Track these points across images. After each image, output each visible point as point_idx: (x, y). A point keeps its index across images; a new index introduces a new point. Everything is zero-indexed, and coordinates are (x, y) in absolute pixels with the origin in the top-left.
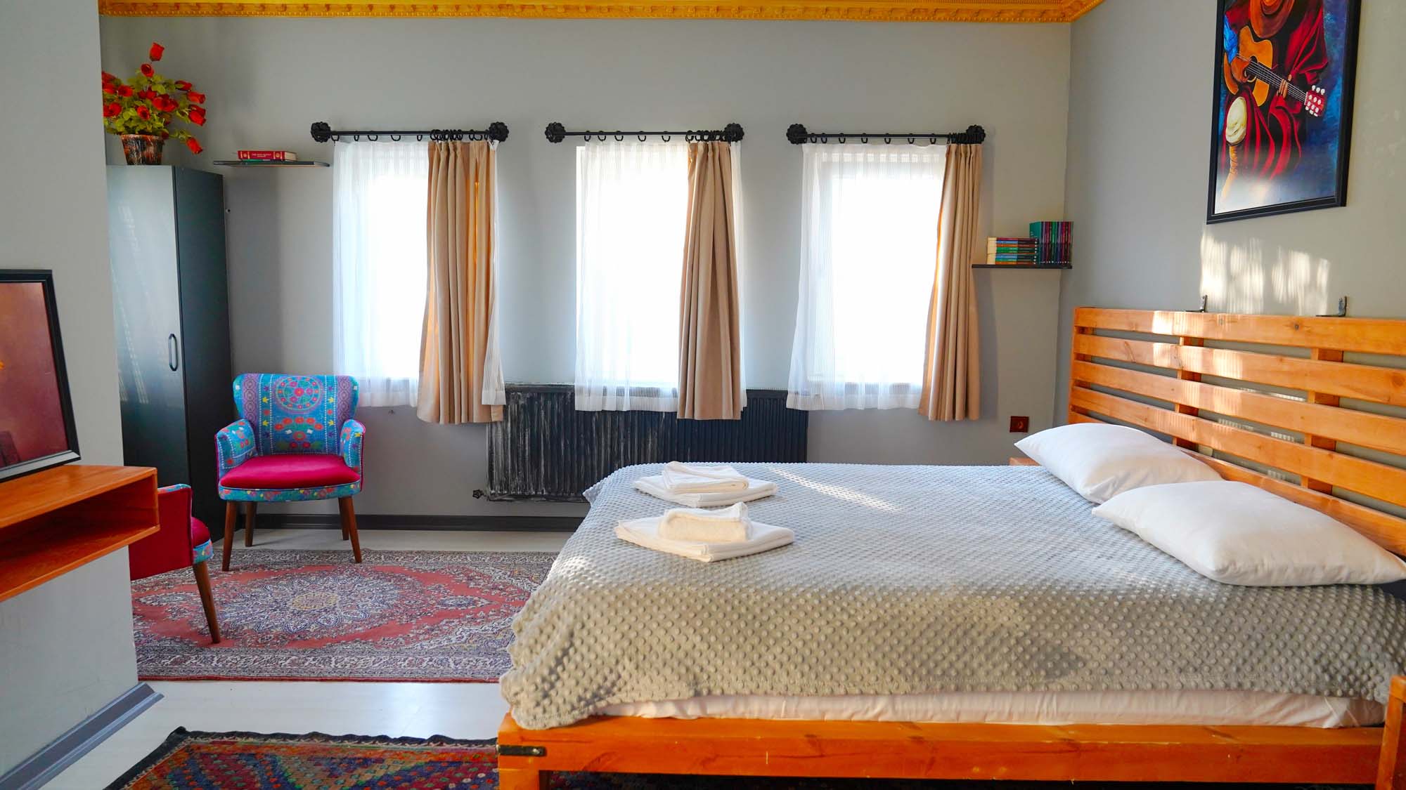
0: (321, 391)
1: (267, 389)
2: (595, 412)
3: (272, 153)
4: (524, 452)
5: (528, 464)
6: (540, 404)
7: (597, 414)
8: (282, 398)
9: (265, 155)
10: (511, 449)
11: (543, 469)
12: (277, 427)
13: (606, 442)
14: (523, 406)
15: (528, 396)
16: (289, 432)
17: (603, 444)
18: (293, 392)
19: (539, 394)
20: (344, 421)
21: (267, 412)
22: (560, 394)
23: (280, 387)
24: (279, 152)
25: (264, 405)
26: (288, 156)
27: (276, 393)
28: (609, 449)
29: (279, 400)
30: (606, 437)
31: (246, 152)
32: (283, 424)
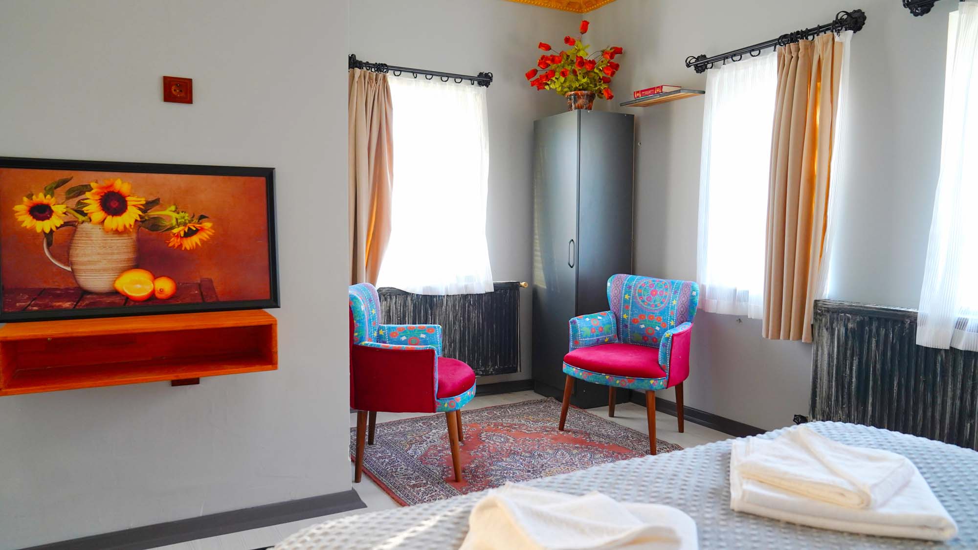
0: (669, 293)
1: (630, 287)
2: (940, 350)
3: (654, 88)
4: (850, 382)
5: (853, 400)
6: (871, 331)
7: (943, 353)
8: (641, 297)
9: (650, 91)
10: (836, 378)
11: (870, 408)
12: (634, 321)
13: (954, 391)
14: (853, 331)
15: (858, 319)
16: (643, 326)
17: (950, 394)
18: (650, 291)
19: (871, 318)
20: (682, 322)
21: (627, 307)
22: (895, 322)
23: (640, 287)
24: (658, 87)
25: (625, 301)
26: (665, 89)
27: (637, 292)
28: (958, 402)
29: (638, 298)
30: (954, 385)
31: (638, 92)
32: (638, 318)
